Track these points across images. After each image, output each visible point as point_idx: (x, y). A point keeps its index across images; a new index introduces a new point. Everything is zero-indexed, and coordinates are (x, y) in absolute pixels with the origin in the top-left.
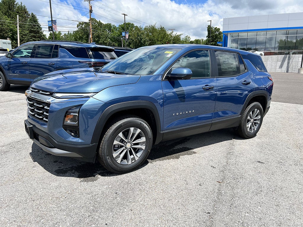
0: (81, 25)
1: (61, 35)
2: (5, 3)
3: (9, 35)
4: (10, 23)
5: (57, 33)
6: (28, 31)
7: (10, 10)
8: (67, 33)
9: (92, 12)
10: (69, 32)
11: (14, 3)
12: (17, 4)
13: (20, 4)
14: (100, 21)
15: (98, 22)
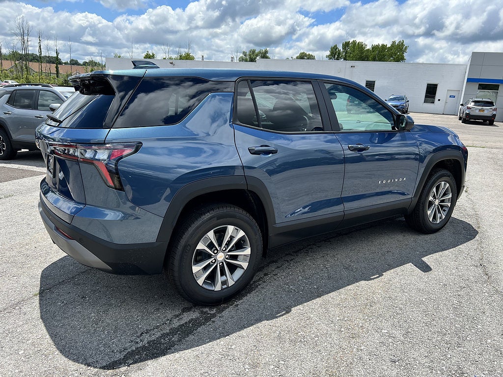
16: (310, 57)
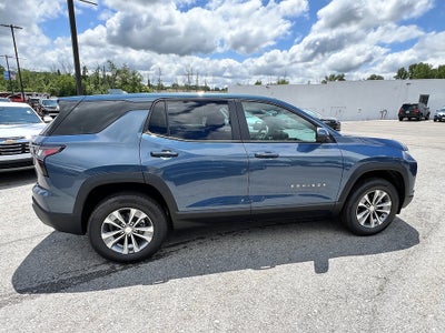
16: (380, 78)
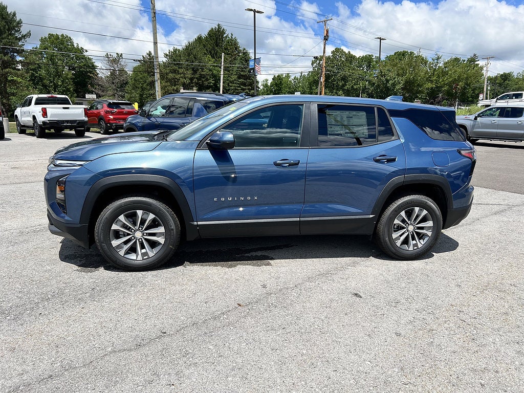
0: (318, 62)
1: (290, 80)
2: (211, 36)
3: (211, 83)
4: (214, 66)
5: (284, 76)
6: (236, 76)
7: (217, 46)
8: (298, 76)
9: (327, 40)
10: (301, 73)
11: (222, 36)
12: (226, 37)
13: (230, 36)
14: (349, 52)
15: (346, 54)
